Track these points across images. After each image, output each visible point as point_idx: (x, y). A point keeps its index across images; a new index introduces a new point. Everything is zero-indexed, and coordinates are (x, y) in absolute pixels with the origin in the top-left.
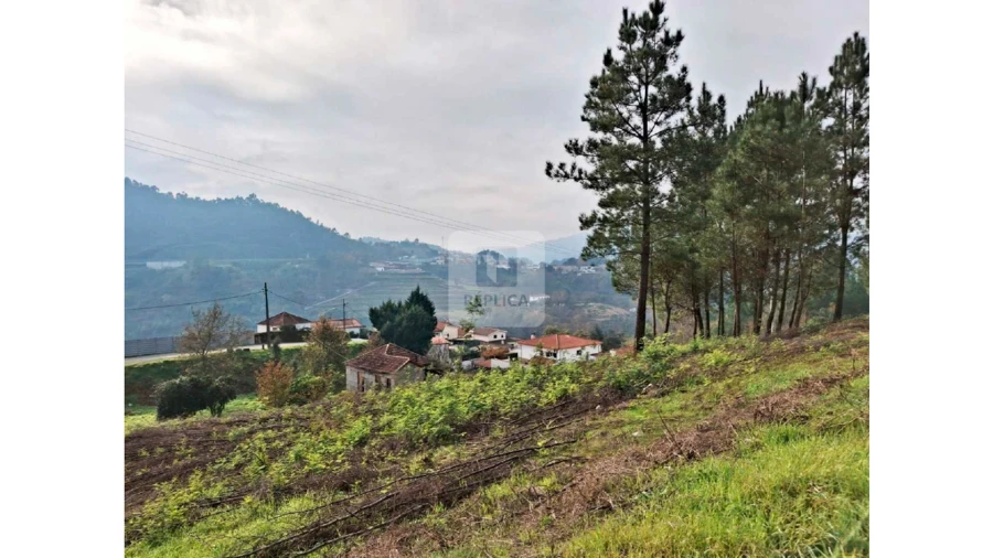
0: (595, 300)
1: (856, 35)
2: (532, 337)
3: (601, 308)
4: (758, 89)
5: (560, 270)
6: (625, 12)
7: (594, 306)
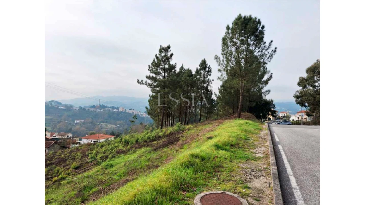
0: (103, 122)
1: (204, 59)
2: (87, 135)
3: (106, 125)
4: (182, 66)
5: (89, 110)
6: (161, 46)
7: (103, 124)
